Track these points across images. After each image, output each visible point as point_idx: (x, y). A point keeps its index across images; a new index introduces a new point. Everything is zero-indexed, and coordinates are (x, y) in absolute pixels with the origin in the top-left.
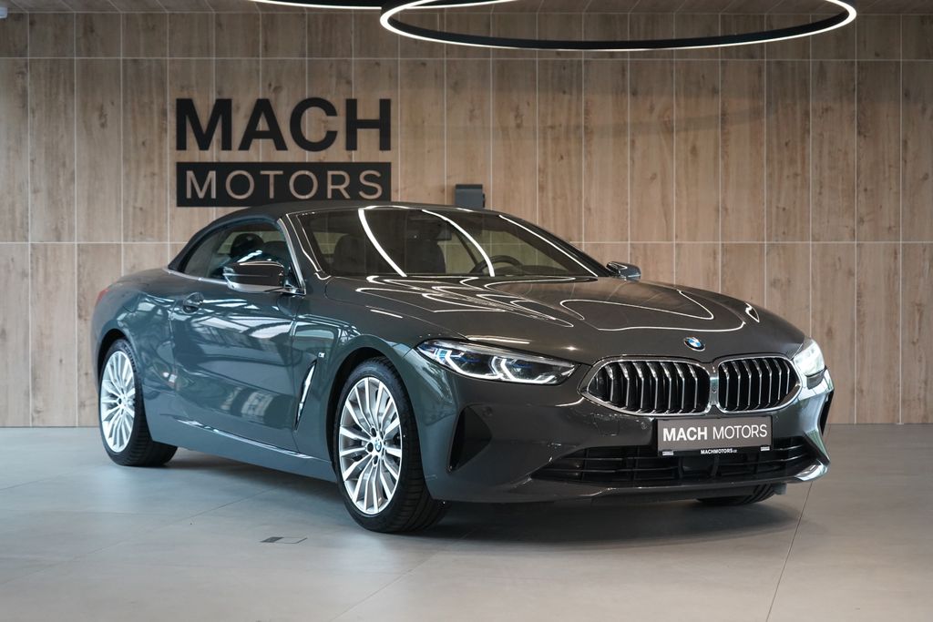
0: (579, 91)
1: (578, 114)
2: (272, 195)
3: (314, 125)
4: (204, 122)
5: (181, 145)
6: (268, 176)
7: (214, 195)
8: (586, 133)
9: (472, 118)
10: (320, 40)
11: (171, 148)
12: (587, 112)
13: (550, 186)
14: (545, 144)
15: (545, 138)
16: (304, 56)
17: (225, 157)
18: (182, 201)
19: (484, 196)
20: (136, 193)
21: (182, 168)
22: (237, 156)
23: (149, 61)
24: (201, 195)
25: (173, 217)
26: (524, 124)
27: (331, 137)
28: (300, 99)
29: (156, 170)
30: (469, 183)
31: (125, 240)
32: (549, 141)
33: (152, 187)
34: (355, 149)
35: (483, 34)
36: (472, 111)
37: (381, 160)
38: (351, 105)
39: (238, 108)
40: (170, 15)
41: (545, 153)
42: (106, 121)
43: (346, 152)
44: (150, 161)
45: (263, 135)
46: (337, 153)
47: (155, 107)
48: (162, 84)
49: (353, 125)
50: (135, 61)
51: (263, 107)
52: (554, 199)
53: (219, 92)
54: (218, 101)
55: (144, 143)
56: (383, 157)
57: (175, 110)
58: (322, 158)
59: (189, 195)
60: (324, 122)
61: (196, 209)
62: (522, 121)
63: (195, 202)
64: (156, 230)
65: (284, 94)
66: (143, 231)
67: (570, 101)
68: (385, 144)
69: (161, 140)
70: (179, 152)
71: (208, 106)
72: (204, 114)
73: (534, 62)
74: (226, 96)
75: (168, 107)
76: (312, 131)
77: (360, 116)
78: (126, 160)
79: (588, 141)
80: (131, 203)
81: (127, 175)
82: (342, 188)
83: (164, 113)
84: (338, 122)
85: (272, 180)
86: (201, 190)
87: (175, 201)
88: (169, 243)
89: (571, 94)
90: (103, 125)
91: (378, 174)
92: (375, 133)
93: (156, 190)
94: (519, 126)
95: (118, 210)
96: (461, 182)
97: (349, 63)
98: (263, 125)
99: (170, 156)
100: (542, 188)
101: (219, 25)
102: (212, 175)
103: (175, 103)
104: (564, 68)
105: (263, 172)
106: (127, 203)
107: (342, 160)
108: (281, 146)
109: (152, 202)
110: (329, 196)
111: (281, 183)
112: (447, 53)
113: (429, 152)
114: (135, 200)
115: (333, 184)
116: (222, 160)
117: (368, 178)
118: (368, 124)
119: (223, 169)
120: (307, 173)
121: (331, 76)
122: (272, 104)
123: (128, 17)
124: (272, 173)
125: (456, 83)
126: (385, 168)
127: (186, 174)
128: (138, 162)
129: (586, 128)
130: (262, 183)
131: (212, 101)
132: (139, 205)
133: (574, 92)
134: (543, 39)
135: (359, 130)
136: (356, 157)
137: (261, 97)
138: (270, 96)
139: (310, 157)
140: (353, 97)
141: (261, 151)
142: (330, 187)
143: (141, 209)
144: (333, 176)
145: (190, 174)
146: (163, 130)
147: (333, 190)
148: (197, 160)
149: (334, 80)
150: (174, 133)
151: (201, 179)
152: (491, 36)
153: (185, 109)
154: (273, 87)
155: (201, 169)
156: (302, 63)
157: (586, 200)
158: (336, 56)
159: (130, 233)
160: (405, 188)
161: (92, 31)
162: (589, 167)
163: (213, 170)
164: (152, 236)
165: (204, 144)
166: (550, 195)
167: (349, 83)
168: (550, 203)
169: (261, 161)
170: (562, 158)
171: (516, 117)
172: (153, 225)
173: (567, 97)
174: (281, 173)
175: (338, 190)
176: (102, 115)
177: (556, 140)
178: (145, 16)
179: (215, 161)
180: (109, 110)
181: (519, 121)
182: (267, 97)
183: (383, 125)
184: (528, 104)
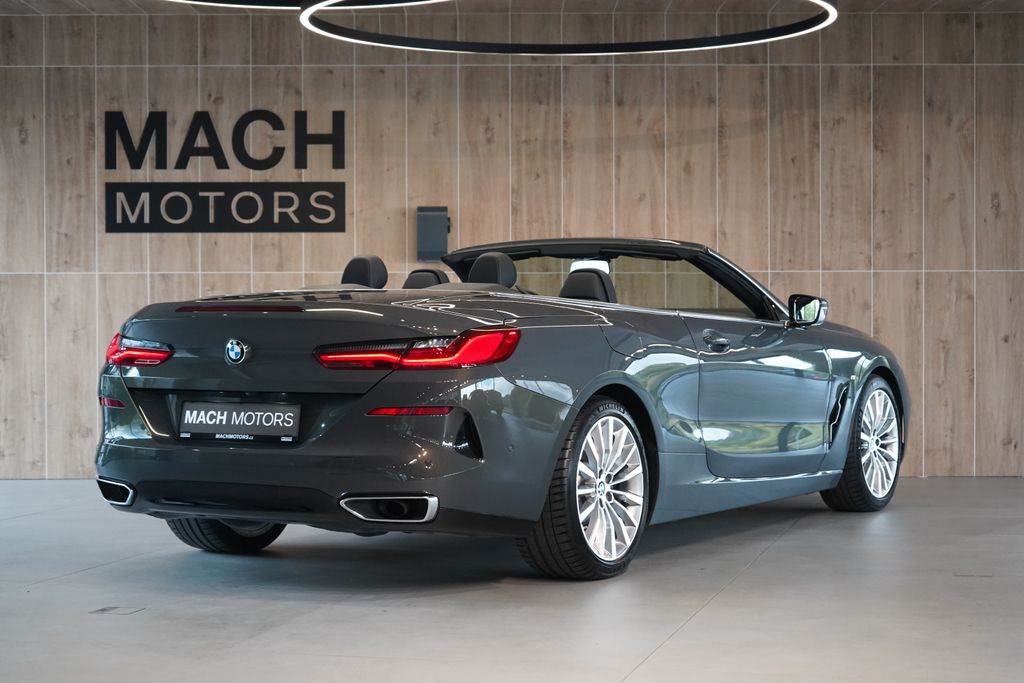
0: (558, 100)
1: (556, 127)
2: (212, 219)
3: (259, 139)
4: (136, 138)
5: (111, 163)
6: (208, 197)
7: (147, 220)
8: (565, 148)
9: (436, 131)
10: (265, 45)
11: (99, 167)
12: (567, 125)
13: (524, 209)
14: (518, 161)
15: (519, 154)
16: (247, 63)
17: (160, 176)
18: (112, 226)
19: (449, 219)
20: (60, 217)
21: (111, 189)
22: (172, 175)
23: (75, 69)
24: (133, 219)
25: (101, 245)
26: (496, 138)
27: (278, 153)
28: (244, 111)
29: (83, 191)
30: (433, 205)
31: (49, 270)
32: (524, 157)
33: (78, 211)
34: (305, 167)
35: (449, 38)
36: (436, 124)
37: (334, 179)
38: (301, 118)
39: (174, 122)
40: (98, 17)
41: (519, 172)
42: (27, 137)
43: (295, 171)
44: (75, 181)
45: (202, 152)
46: (284, 172)
47: (81, 121)
48: (89, 95)
49: (303, 140)
50: (59, 69)
51: (202, 121)
52: (529, 223)
53: (153, 104)
54: (151, 114)
55: (68, 162)
56: (336, 176)
57: (103, 125)
58: (268, 178)
59: (119, 220)
60: (271, 137)
61: (127, 236)
62: (493, 135)
63: (126, 227)
64: (82, 259)
65: (225, 107)
66: (68, 260)
67: (547, 112)
68: (339, 162)
69: (88, 158)
70: (108, 171)
71: (141, 120)
72: (136, 129)
73: (507, 68)
74: (160, 108)
75: (97, 121)
76: (256, 148)
77: (311, 130)
78: (49, 180)
79: (568, 157)
80: (55, 228)
81: (51, 197)
82: (290, 211)
83: (91, 128)
84: (287, 138)
85: (211, 203)
86: (133, 213)
87: (103, 227)
88: (97, 273)
89: (548, 104)
90: (23, 142)
91: (331, 196)
92: (328, 148)
93: (82, 214)
94: (489, 141)
95: (40, 235)
96: (424, 204)
97: (298, 70)
98: (201, 141)
99: (99, 176)
100: (515, 211)
101: (153, 29)
102: (145, 197)
103: (103, 116)
104: (541, 75)
105: (201, 194)
106: (50, 228)
107: (290, 179)
108: (222, 164)
109: (78, 227)
110: (276, 220)
111: (222, 205)
112: (408, 59)
113: (388, 170)
114: (60, 225)
115: (280, 206)
116: (157, 180)
117: (319, 200)
118: (319, 139)
119: (157, 190)
120: (251, 194)
121: (278, 86)
122: (213, 117)
123: (51, 20)
124: (211, 195)
125: (419, 93)
126: (338, 189)
127: (115, 196)
128: (63, 182)
129: (565, 142)
130: (201, 205)
131: (145, 115)
132: (63, 230)
133: (552, 102)
134: (516, 43)
135: (309, 147)
136: (306, 176)
137: (199, 109)
138: (209, 108)
139: (254, 176)
140: (303, 110)
141: (200, 170)
142: (277, 210)
143: (66, 235)
144: (280, 197)
145: (120, 196)
146: (90, 147)
147: (280, 214)
148: (128, 180)
149: (281, 90)
150: (103, 150)
151: (133, 202)
152: (458, 40)
153: (115, 123)
154: (212, 98)
155: (133, 191)
156: (246, 72)
157: (566, 225)
158: (283, 63)
159: (54, 262)
160: (361, 211)
161: (12, 36)
162: (569, 187)
163: (146, 191)
164: (78, 266)
165: (136, 162)
166: (525, 218)
167: (298, 93)
168: (525, 226)
169: (200, 181)
170: (538, 176)
171: (486, 130)
172: (79, 254)
173: (544, 107)
174: (221, 194)
175: (286, 214)
176: (22, 130)
177: (531, 156)
178: (70, 19)
179: (148, 181)
180: (30, 125)
181: (489, 135)
182: (206, 109)
183: (336, 140)
184: (500, 116)
